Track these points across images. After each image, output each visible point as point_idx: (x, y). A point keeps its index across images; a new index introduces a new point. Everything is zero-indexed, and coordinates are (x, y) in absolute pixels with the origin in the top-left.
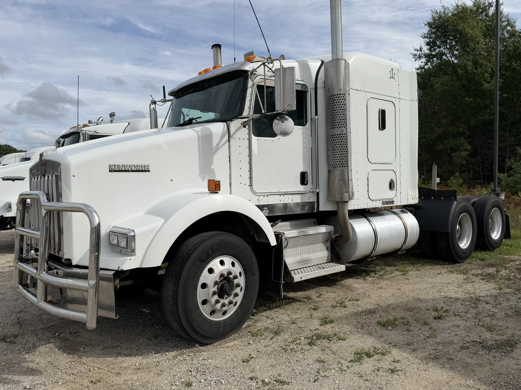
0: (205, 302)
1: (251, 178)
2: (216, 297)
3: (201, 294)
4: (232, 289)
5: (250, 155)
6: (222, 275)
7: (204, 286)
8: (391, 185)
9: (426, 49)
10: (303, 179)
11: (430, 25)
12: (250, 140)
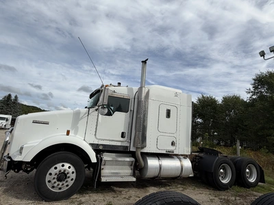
0: (49, 181)
1: (96, 132)
2: (55, 180)
3: (48, 178)
4: (66, 178)
5: (97, 122)
6: (60, 171)
7: (51, 174)
8: (173, 144)
9: (252, 89)
10: (123, 135)
11: (254, 80)
12: (98, 116)
